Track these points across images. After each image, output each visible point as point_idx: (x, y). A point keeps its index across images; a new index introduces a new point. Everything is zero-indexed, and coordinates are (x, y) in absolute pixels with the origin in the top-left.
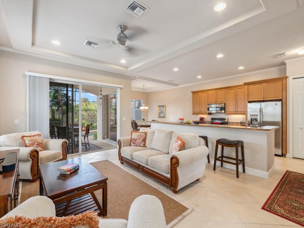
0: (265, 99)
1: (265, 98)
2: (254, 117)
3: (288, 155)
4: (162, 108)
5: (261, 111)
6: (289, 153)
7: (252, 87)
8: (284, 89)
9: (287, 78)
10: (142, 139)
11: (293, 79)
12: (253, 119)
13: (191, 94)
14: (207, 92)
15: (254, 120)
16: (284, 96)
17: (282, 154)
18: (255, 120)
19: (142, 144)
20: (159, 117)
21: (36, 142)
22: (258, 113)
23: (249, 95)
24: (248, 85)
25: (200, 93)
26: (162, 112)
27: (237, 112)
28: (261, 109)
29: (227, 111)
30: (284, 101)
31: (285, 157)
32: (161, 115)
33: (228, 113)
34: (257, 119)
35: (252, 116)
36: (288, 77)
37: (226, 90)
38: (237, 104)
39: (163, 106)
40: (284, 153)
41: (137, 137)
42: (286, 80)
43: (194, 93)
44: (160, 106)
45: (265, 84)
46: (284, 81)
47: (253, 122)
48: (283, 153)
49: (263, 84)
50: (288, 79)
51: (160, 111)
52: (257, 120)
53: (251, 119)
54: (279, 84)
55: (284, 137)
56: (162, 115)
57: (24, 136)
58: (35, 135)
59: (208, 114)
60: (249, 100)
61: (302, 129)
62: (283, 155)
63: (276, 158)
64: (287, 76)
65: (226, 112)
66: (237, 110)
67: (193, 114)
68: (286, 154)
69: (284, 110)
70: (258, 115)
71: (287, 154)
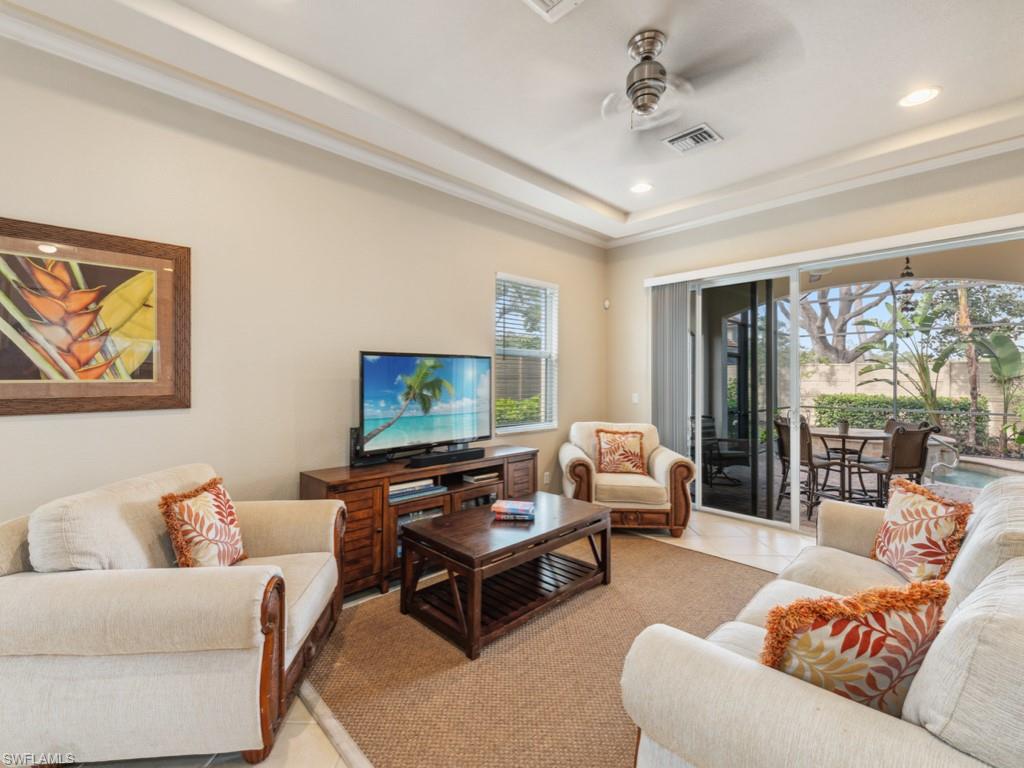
10: (921, 538)
19: (914, 570)
21: (621, 449)
41: (901, 521)
57: (602, 431)
58: (627, 433)
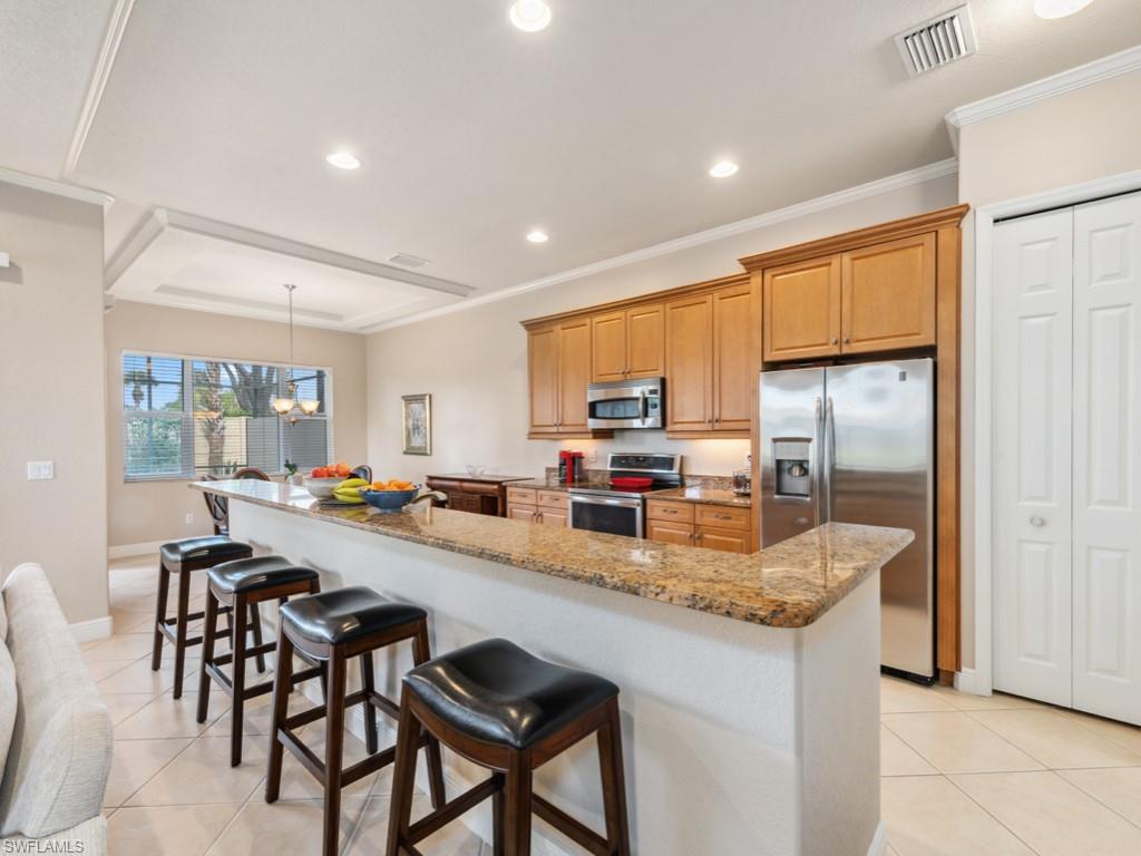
0: (846, 350)
1: (847, 342)
2: (790, 453)
3: (964, 678)
4: (415, 406)
5: (824, 415)
6: (973, 667)
7: (781, 281)
8: (947, 282)
9: (962, 215)
11: (996, 221)
12: (787, 466)
13: (523, 334)
14: (588, 321)
15: (790, 470)
16: (946, 327)
17: (936, 670)
18: (796, 471)
20: (405, 453)
22: (811, 431)
23: (767, 327)
24: (763, 270)
25: (558, 328)
26: (416, 428)
27: (717, 426)
28: (828, 405)
29: (672, 418)
30: (944, 353)
31: (950, 684)
32: (413, 439)
33: (678, 427)
34: (807, 461)
35: (779, 444)
36: (967, 207)
37: (668, 305)
38: (716, 379)
39: (419, 399)
40: (944, 665)
42: (958, 227)
43: (533, 326)
44: (409, 399)
45: (846, 257)
46: (946, 234)
47: (786, 478)
48: (939, 666)
49: (835, 260)
50: (966, 223)
51: (411, 423)
52: (805, 465)
53: (779, 462)
54: (920, 256)
55: (946, 571)
56: (417, 442)
59: (595, 438)
60: (768, 358)
61: (1043, 523)
62: (940, 677)
63: (891, 690)
64: (962, 201)
65: (669, 428)
66: (717, 416)
67: (533, 435)
68: (959, 670)
69: (946, 410)
70: (809, 440)
71: (963, 669)
